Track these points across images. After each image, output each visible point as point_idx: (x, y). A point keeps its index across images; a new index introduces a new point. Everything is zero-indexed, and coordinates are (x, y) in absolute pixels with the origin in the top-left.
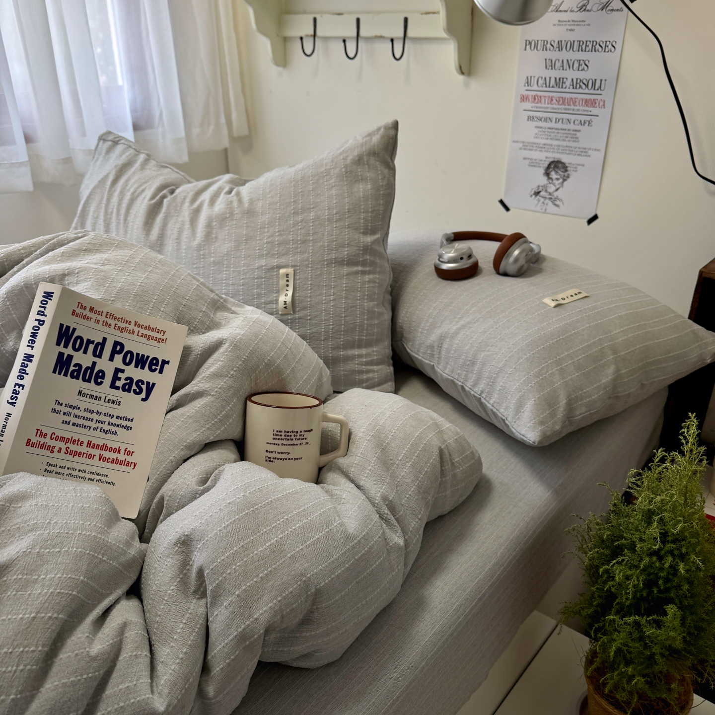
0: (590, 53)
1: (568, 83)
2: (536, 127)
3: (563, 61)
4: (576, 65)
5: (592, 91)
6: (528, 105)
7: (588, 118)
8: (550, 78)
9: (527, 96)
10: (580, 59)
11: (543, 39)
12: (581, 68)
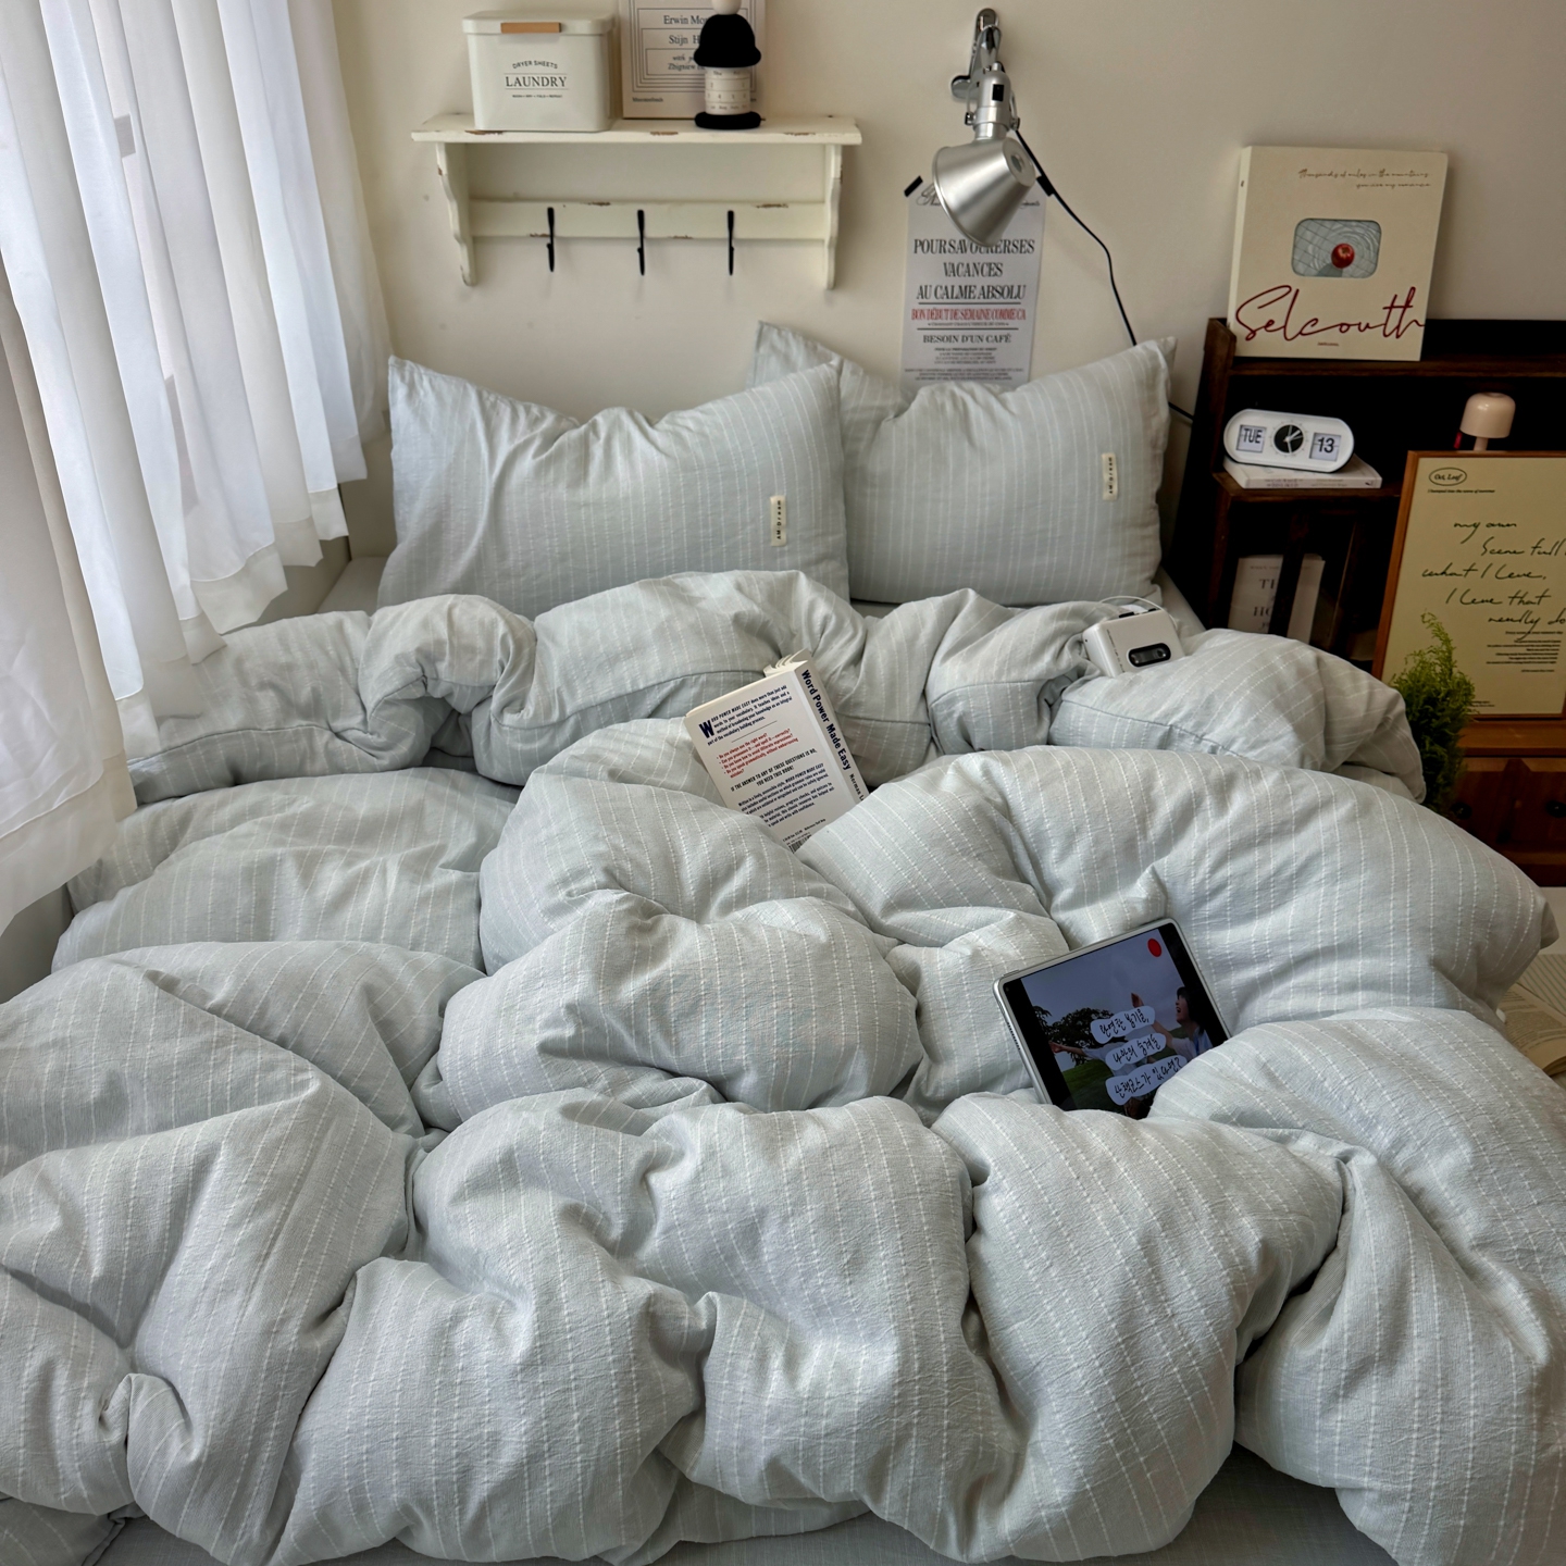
0: (1002, 254)
1: (977, 292)
2: (937, 349)
3: (968, 265)
4: (986, 269)
5: (1009, 300)
6: (924, 323)
7: (1005, 332)
8: (953, 287)
9: (922, 311)
10: (989, 261)
11: (939, 238)
12: (992, 273)
